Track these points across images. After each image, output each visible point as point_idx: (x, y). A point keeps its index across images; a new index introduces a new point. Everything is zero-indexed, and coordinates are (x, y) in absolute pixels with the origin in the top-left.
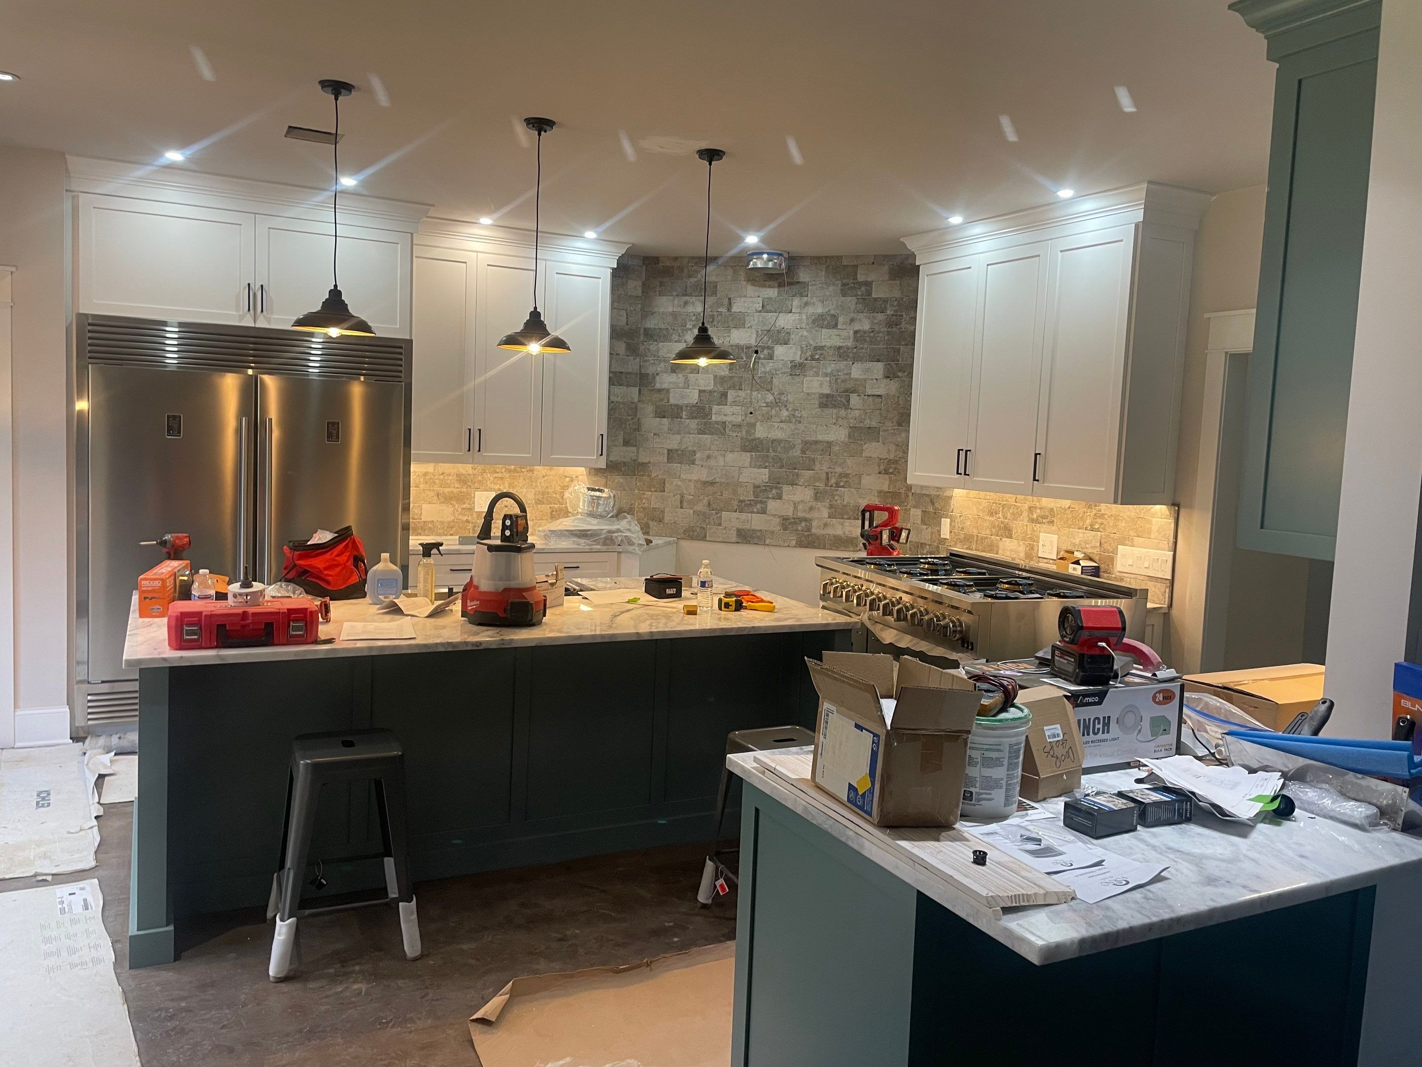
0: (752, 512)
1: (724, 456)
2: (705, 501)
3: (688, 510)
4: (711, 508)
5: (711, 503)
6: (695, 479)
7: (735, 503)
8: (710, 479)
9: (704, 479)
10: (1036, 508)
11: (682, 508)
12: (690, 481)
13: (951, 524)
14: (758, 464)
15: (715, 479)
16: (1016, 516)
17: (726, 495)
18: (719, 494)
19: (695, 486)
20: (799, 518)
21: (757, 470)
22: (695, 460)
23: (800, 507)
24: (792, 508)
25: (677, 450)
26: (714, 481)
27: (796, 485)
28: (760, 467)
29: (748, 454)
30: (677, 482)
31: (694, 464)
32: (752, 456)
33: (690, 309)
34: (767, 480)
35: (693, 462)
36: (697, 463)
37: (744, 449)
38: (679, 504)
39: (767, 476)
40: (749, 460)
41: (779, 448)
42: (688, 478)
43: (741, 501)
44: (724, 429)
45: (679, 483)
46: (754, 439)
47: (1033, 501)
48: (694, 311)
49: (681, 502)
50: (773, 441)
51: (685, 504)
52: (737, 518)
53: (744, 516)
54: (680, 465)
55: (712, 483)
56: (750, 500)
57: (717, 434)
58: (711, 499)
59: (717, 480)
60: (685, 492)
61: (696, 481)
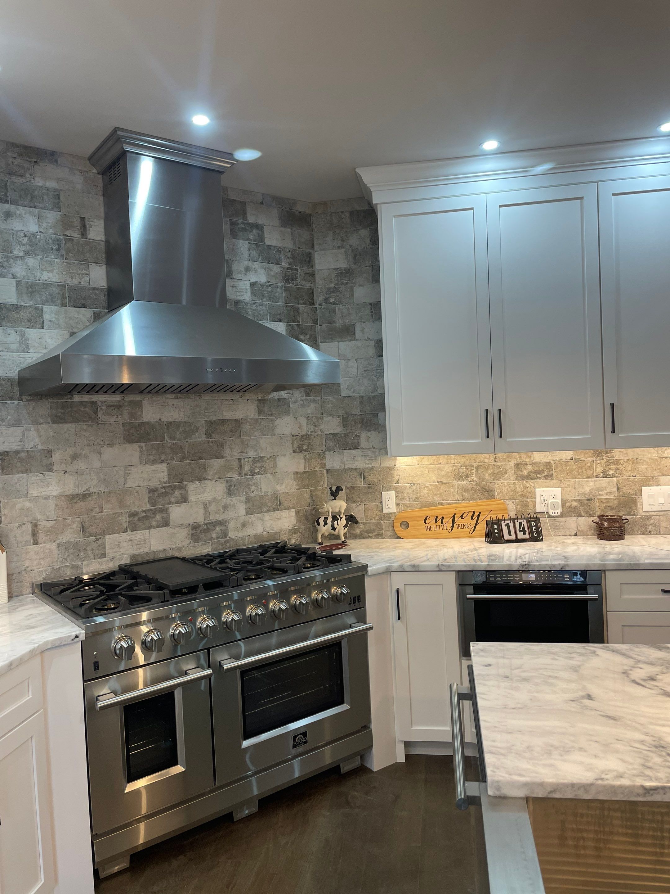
0: (150, 527)
1: (100, 453)
2: (76, 526)
3: (48, 545)
4: (87, 534)
5: (86, 525)
6: (55, 493)
7: (124, 520)
8: (81, 490)
9: (70, 493)
10: (526, 464)
11: (36, 543)
12: (47, 498)
13: (397, 497)
14: (152, 458)
15: (88, 489)
16: (498, 475)
17: (108, 510)
18: (98, 510)
19: (56, 505)
20: (212, 523)
21: (149, 468)
22: (51, 464)
23: (212, 508)
24: (202, 511)
25: (17, 452)
26: (87, 492)
27: (205, 479)
28: (154, 462)
29: (136, 446)
30: (23, 503)
31: (50, 470)
32: (142, 447)
33: (16, 225)
34: (166, 479)
35: (49, 468)
36: (55, 468)
37: (129, 439)
38: (30, 538)
39: (166, 474)
40: (137, 454)
41: (178, 433)
42: (44, 493)
43: (132, 515)
44: (96, 412)
45: (28, 504)
46: (143, 424)
47: (520, 458)
48: (25, 229)
49: (34, 535)
50: (169, 424)
51: (41, 537)
52: (129, 541)
53: (139, 535)
54: (25, 475)
55: (85, 496)
56: (144, 511)
57: (84, 421)
58: (86, 520)
59: (92, 491)
60: (39, 516)
61: (59, 497)
